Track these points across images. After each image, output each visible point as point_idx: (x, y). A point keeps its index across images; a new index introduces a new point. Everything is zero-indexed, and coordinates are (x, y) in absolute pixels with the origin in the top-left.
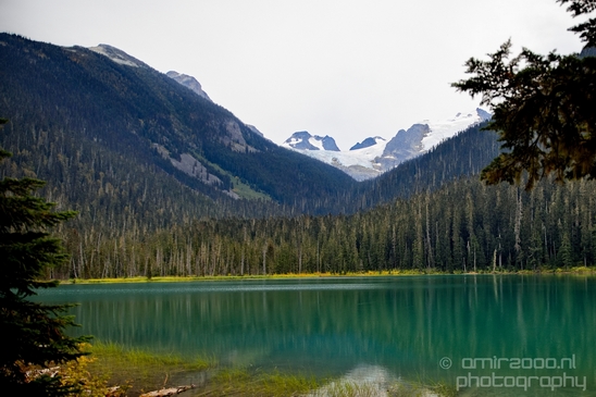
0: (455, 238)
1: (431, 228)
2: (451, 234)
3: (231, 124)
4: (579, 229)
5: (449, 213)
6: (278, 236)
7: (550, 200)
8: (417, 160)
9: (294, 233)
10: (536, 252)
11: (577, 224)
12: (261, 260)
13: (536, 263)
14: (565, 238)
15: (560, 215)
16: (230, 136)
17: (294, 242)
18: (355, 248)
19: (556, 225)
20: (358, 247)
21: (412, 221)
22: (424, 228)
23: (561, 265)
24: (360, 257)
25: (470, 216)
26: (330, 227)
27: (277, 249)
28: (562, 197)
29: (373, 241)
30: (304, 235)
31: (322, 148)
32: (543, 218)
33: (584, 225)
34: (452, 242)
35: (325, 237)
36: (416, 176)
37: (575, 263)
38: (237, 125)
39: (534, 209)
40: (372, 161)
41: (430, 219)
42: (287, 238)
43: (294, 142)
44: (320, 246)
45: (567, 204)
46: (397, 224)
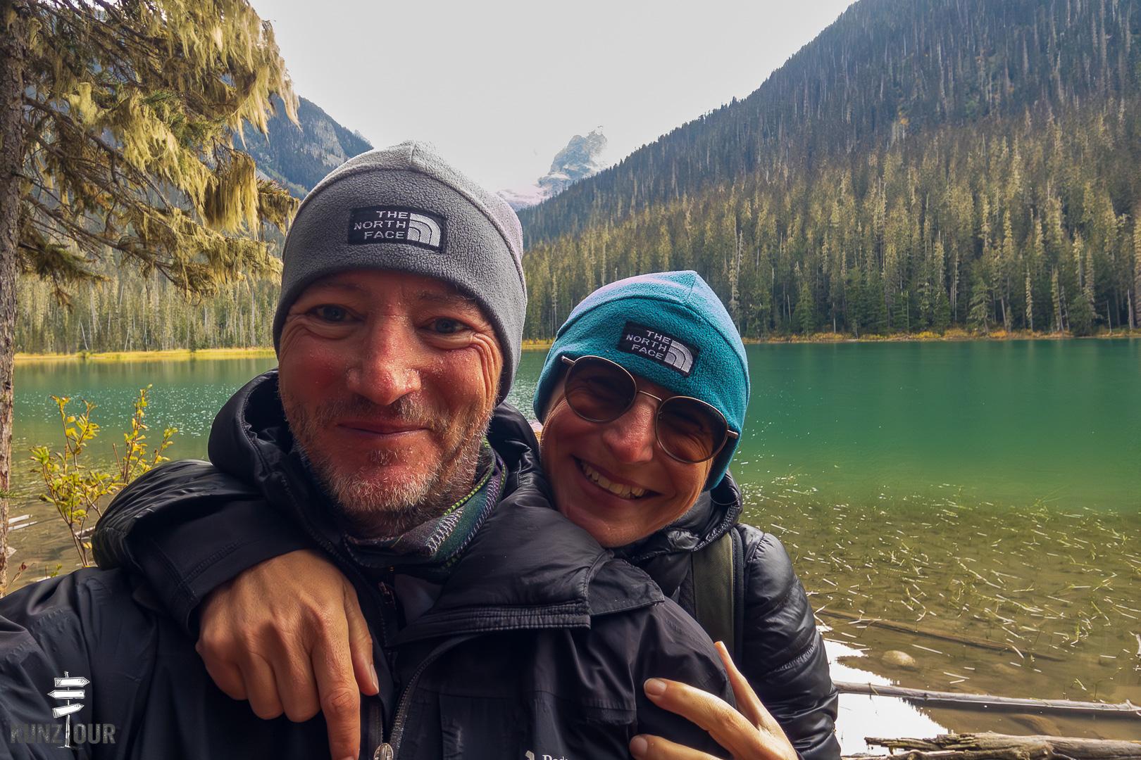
3: (321, 124)
4: (828, 277)
7: (785, 233)
10: (762, 311)
11: (825, 269)
13: (761, 326)
14: (805, 290)
15: (799, 256)
16: (320, 142)
19: (792, 271)
21: (580, 265)
23: (799, 331)
25: (665, 260)
28: (803, 230)
32: (774, 261)
33: (834, 271)
36: (594, 203)
37: (818, 328)
38: (330, 126)
39: (760, 247)
41: (608, 264)
45: (810, 241)
46: (559, 272)
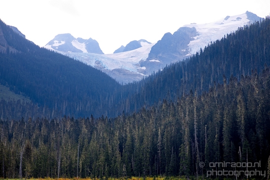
0: (225, 143)
1: (199, 132)
2: (221, 138)
5: (218, 116)
6: (37, 138)
8: (183, 63)
9: (53, 135)
12: (18, 162)
17: (53, 145)
18: (118, 152)
20: (121, 151)
21: (178, 123)
22: (192, 131)
24: (123, 162)
25: (242, 120)
26: (92, 130)
27: (35, 151)
29: (137, 144)
30: (64, 137)
31: (85, 51)
34: (222, 147)
35: (86, 140)
36: (183, 79)
40: (137, 65)
41: (198, 122)
42: (46, 141)
43: (56, 44)
44: (81, 150)
46: (162, 127)
